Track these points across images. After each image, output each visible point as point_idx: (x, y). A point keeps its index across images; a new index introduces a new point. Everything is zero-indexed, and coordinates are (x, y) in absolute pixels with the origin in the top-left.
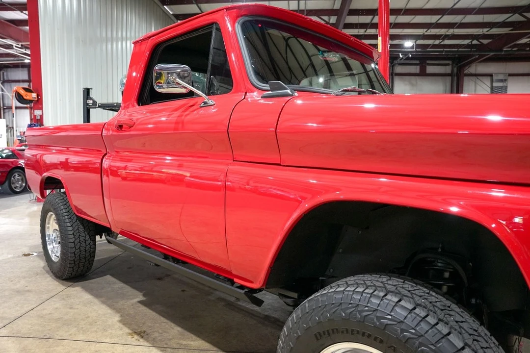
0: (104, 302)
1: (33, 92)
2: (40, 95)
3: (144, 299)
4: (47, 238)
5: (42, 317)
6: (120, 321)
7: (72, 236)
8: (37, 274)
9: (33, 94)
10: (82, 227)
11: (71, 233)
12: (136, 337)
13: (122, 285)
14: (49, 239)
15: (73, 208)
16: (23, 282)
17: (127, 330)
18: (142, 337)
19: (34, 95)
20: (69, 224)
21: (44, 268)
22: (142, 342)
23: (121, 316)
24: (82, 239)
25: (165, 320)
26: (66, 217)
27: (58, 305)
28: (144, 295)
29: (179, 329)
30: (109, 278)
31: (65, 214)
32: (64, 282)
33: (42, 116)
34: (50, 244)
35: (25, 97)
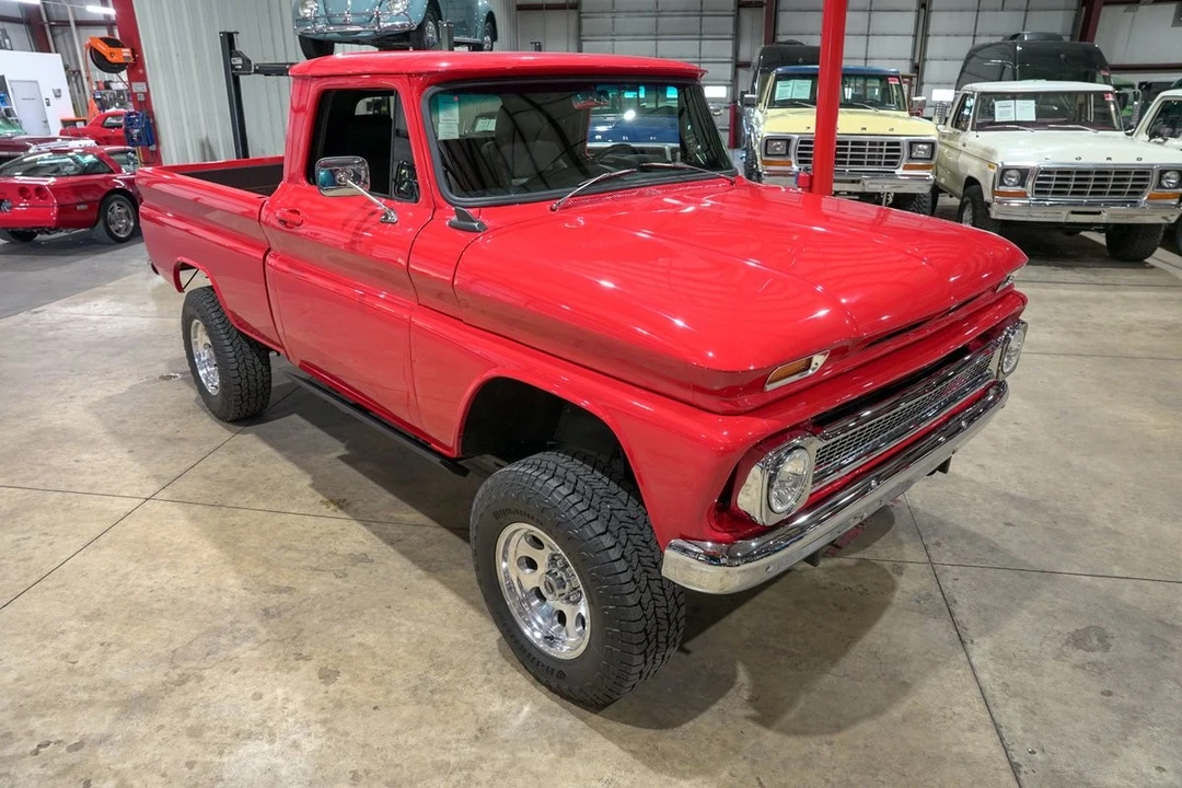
0: (289, 458)
1: (123, 47)
2: (136, 51)
3: (347, 452)
4: (196, 360)
5: (208, 478)
6: (312, 486)
7: (234, 360)
8: (189, 412)
9: (123, 50)
10: (247, 345)
11: (232, 355)
12: (332, 507)
13: (315, 430)
14: (200, 360)
15: (230, 316)
16: (171, 425)
17: (320, 497)
18: (341, 508)
19: (126, 52)
20: (227, 342)
21: (196, 400)
22: (340, 513)
23: (314, 478)
24: (248, 363)
25: (375, 485)
26: (222, 331)
27: (226, 461)
28: (348, 448)
29: (392, 497)
30: (295, 418)
31: (220, 326)
32: (231, 425)
33: (147, 95)
34: (202, 369)
35: (109, 59)
